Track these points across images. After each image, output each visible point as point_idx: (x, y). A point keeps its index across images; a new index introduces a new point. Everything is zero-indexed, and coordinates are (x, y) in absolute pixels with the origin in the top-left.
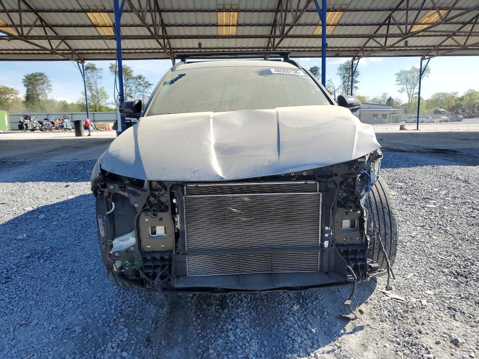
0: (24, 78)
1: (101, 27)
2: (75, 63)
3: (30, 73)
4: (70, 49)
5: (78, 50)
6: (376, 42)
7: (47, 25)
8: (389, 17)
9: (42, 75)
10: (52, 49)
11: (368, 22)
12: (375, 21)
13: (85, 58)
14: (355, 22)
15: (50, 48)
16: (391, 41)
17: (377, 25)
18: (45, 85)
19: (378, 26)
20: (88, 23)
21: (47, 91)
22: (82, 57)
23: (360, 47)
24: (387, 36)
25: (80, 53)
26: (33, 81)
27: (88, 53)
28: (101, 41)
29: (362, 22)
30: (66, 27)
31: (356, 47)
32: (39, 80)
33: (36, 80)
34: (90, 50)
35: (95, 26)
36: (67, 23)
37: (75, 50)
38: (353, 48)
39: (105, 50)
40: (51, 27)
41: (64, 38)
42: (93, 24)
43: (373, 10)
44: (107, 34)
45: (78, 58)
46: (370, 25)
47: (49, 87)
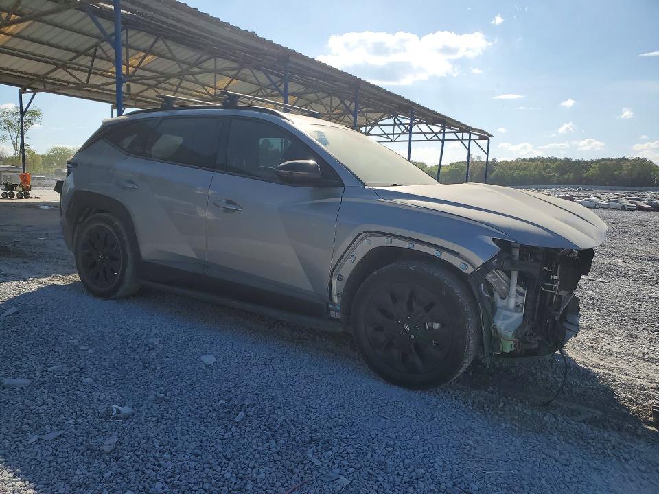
6: (72, 75)
8: (96, 46)
11: (63, 44)
12: (73, 46)
14: (45, 39)
16: (95, 80)
17: (73, 52)
19: (75, 54)
23: (38, 76)
24: (90, 71)
29: (54, 41)
31: (30, 74)
38: (26, 73)
43: (74, 31)
46: (65, 49)
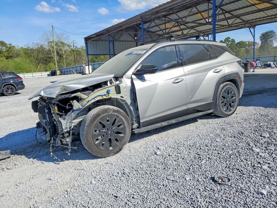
0: (261, 35)
1: (257, 4)
2: (248, 29)
3: (265, 32)
4: (244, 21)
5: (249, 21)
7: (226, 12)
9: (272, 32)
10: (229, 24)
13: (256, 24)
15: (228, 24)
18: (273, 38)
20: (249, 4)
21: (274, 42)
22: (253, 24)
25: (251, 22)
26: (266, 36)
27: (256, 21)
28: (262, 13)
30: (237, 10)
32: (270, 35)
33: (268, 36)
34: (256, 19)
35: (254, 5)
36: (237, 8)
37: (247, 21)
39: (266, 17)
40: (229, 12)
41: (238, 17)
42: (252, 4)
44: (263, 7)
45: (250, 25)
47: (276, 39)
